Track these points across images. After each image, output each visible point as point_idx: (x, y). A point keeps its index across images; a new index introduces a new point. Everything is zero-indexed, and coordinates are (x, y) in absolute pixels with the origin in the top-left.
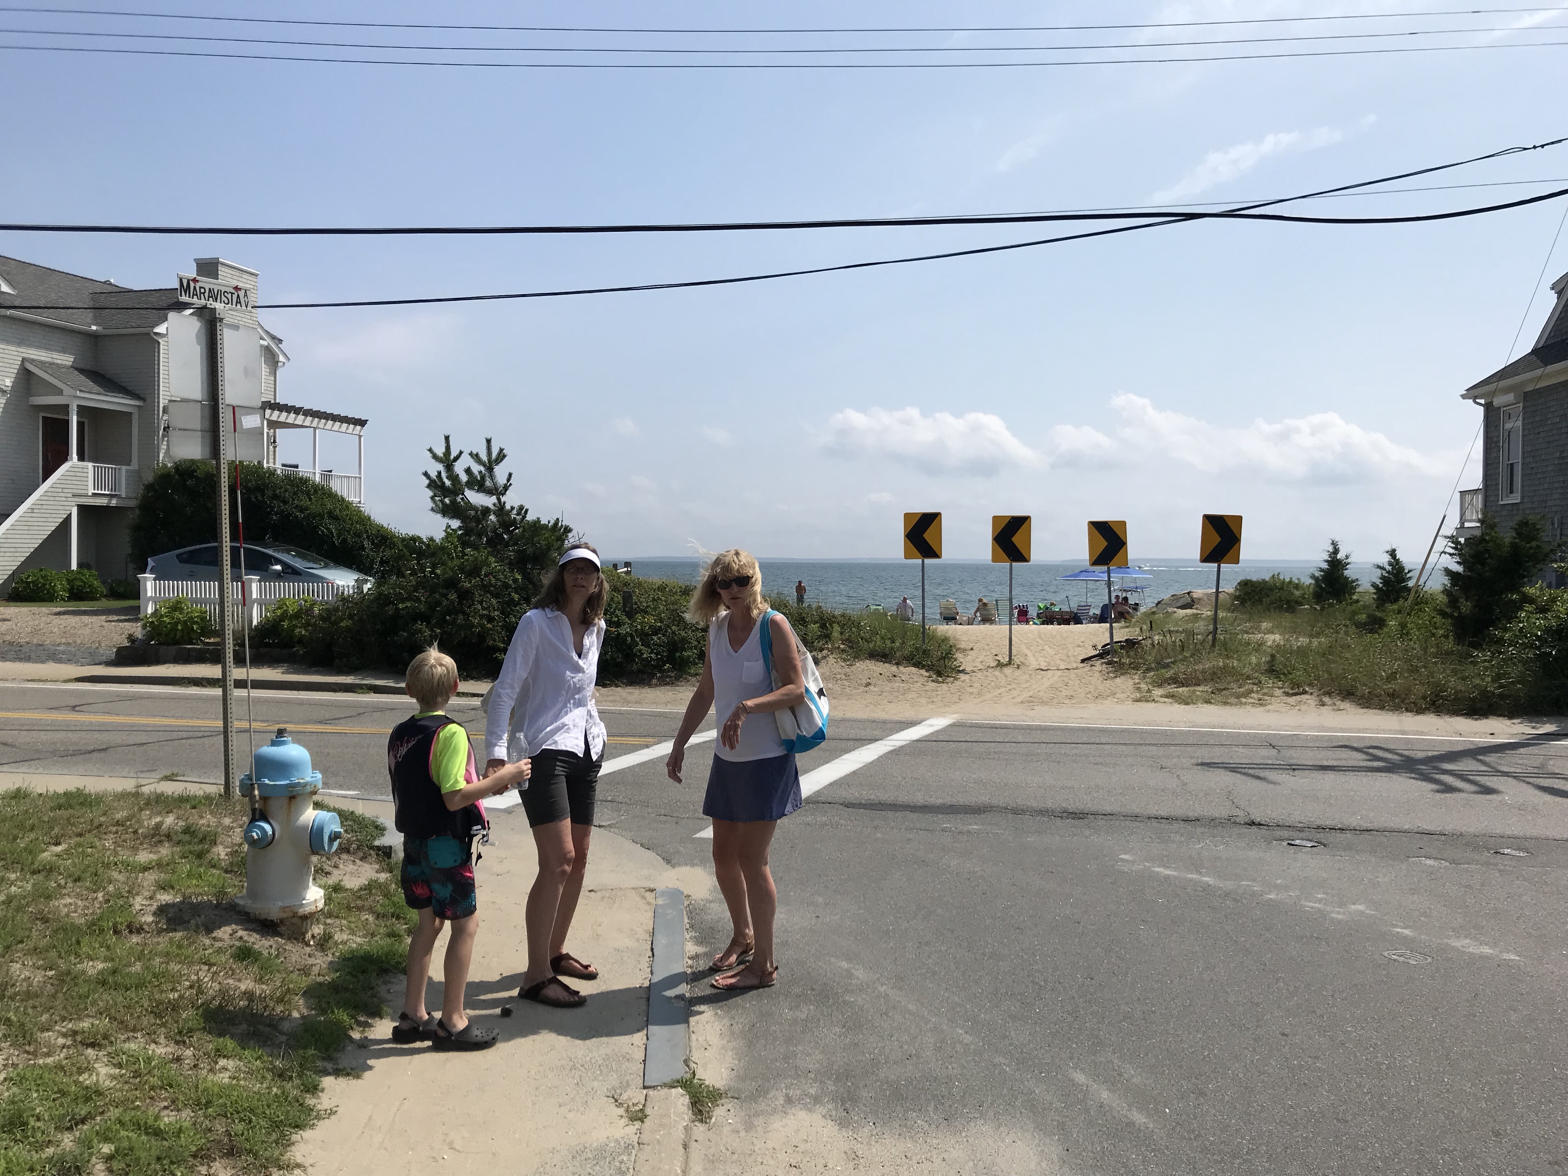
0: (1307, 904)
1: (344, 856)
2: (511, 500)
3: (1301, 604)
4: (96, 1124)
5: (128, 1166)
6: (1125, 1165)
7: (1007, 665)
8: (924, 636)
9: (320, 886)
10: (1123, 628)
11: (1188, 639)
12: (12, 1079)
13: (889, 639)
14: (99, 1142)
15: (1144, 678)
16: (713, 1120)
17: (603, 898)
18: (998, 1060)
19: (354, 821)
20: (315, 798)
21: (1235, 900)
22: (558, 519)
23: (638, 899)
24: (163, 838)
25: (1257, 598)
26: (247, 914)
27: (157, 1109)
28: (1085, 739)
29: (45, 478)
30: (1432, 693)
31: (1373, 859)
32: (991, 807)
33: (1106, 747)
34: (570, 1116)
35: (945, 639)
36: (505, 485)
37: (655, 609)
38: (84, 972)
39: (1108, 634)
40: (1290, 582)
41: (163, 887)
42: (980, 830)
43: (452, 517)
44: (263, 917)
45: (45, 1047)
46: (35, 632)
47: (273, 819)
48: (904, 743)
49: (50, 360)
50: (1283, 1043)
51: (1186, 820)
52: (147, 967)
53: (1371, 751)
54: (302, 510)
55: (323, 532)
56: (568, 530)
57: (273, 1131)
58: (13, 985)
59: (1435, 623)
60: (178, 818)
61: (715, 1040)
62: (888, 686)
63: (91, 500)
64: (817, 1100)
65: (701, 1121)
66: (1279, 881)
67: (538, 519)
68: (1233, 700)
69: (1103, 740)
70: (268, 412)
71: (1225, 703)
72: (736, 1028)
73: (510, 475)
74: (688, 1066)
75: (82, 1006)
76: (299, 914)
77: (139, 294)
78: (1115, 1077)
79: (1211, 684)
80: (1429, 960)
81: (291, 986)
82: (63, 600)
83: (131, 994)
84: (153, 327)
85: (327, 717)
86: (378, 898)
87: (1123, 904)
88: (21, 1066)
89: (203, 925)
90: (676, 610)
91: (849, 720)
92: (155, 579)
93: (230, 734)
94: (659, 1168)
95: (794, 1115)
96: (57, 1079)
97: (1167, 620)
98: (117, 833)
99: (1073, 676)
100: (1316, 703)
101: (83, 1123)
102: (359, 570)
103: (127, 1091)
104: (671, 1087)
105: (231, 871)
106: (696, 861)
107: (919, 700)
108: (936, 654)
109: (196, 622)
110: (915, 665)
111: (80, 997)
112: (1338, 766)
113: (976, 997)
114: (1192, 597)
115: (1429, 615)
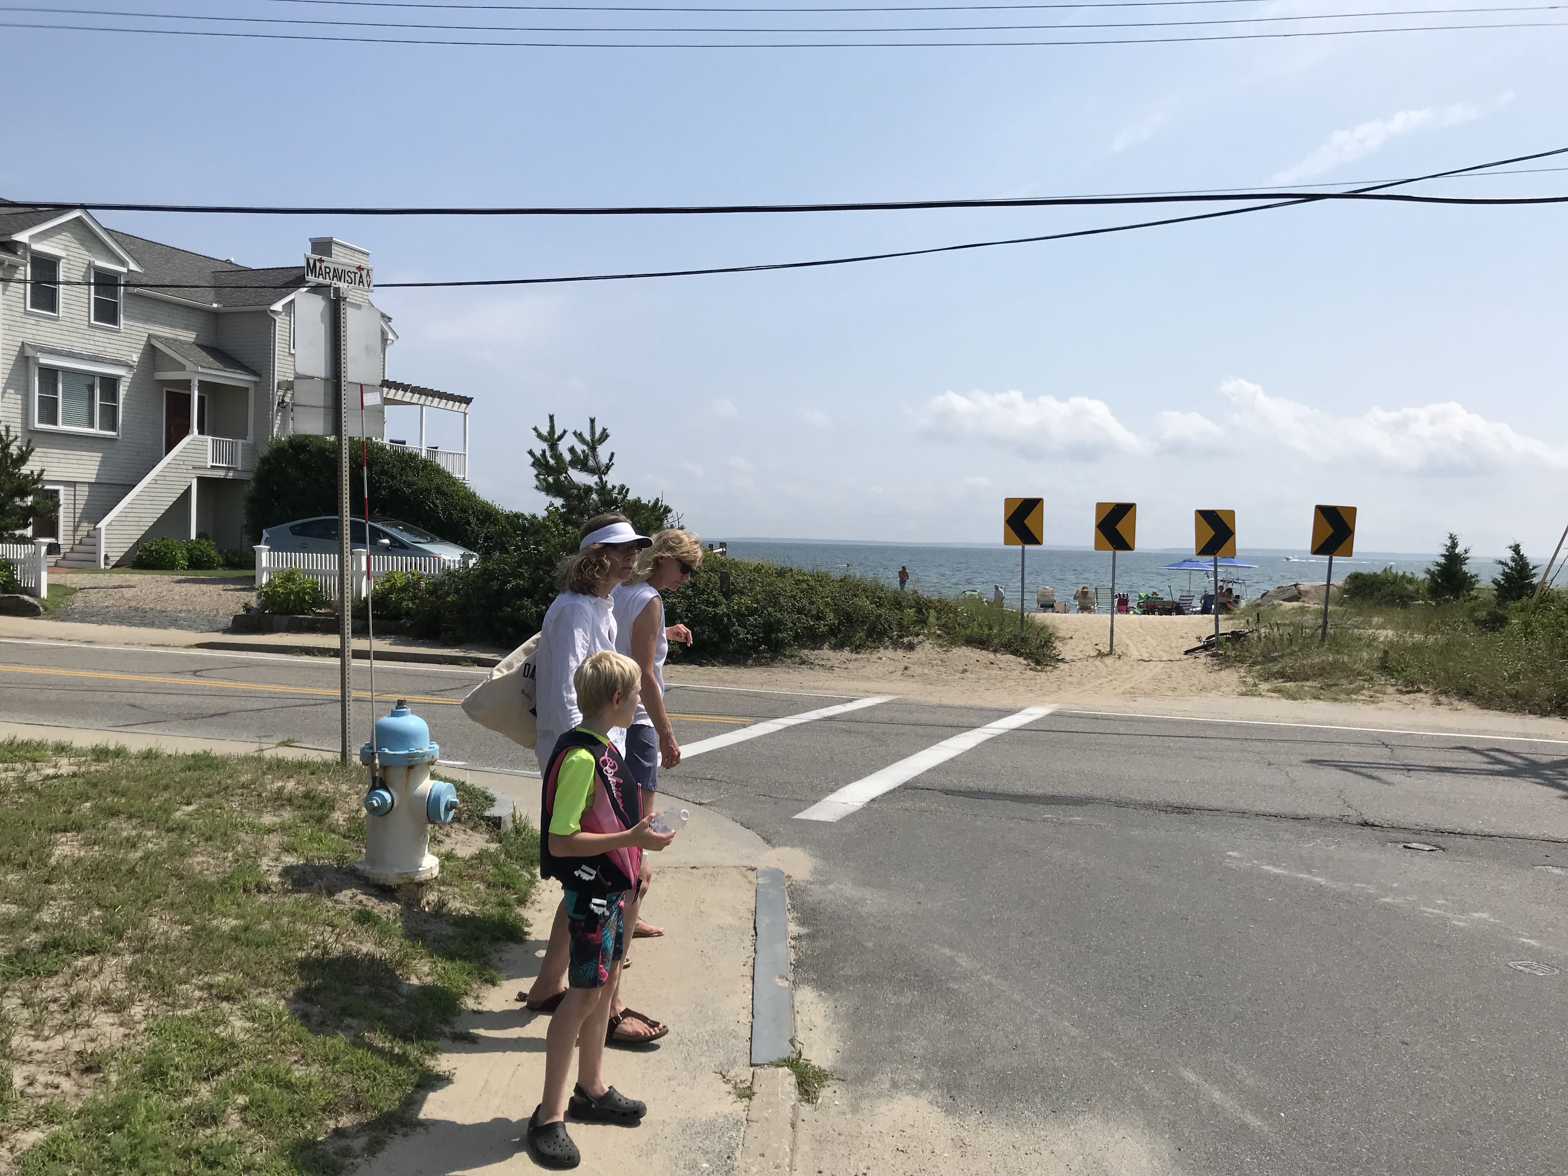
0: (1426, 909)
1: (456, 825)
2: (612, 479)
3: (1415, 599)
4: (231, 1076)
5: (262, 1117)
6: (1240, 1167)
7: (1107, 655)
8: (1022, 624)
9: (433, 854)
10: (1228, 619)
11: (1297, 632)
12: (152, 1030)
13: (987, 625)
14: (234, 1093)
15: (1250, 671)
16: (820, 1101)
17: (705, 875)
18: (1107, 1054)
19: (465, 791)
20: (432, 768)
21: (1349, 902)
22: (658, 499)
23: (739, 877)
24: (285, 802)
25: (1367, 591)
26: (366, 879)
27: (288, 1064)
28: (1189, 733)
29: (169, 449)
30: (1558, 695)
31: (1496, 865)
32: (1093, 799)
33: (1211, 741)
34: (679, 1089)
35: (1044, 628)
36: (608, 464)
37: (751, 590)
38: (217, 928)
39: (1212, 625)
40: (1404, 576)
41: (288, 849)
42: (1082, 821)
43: (555, 496)
44: (381, 882)
45: (183, 999)
46: (158, 599)
47: (392, 787)
48: (1003, 731)
49: (174, 336)
50: (1404, 1051)
51: (1296, 818)
52: (276, 926)
53: (1492, 753)
54: (409, 485)
55: (429, 506)
56: (667, 510)
57: (396, 1089)
58: (152, 938)
59: (1563, 623)
60: (298, 783)
61: (819, 1021)
62: (985, 674)
63: (209, 473)
64: (923, 1086)
65: (808, 1101)
66: (1396, 885)
67: (639, 498)
68: (1343, 696)
69: (1208, 734)
70: (385, 390)
71: (1335, 700)
72: (840, 1010)
73: (612, 454)
74: (794, 1046)
75: (217, 961)
76: (416, 881)
77: (256, 272)
78: (1227, 1078)
79: (1320, 679)
80: (1557, 971)
81: (409, 950)
82: (183, 568)
83: (262, 951)
84: (270, 305)
85: (434, 688)
86: (488, 868)
87: (1231, 902)
88: (160, 1017)
89: (326, 888)
90: (772, 592)
91: (945, 706)
92: (269, 551)
93: (347, 703)
94: (768, 1146)
95: (900, 1099)
96: (195, 1031)
97: (1273, 612)
98: (242, 795)
99: (1176, 668)
100: (1431, 701)
101: (219, 1074)
102: (465, 545)
103: (260, 1045)
104: (778, 1066)
105: (349, 837)
106: (796, 842)
107: (1017, 688)
108: (1035, 642)
109: (308, 593)
110: (1013, 653)
111: (215, 952)
112: (1456, 768)
113: (1082, 990)
114: (1298, 590)
115: (1555, 613)
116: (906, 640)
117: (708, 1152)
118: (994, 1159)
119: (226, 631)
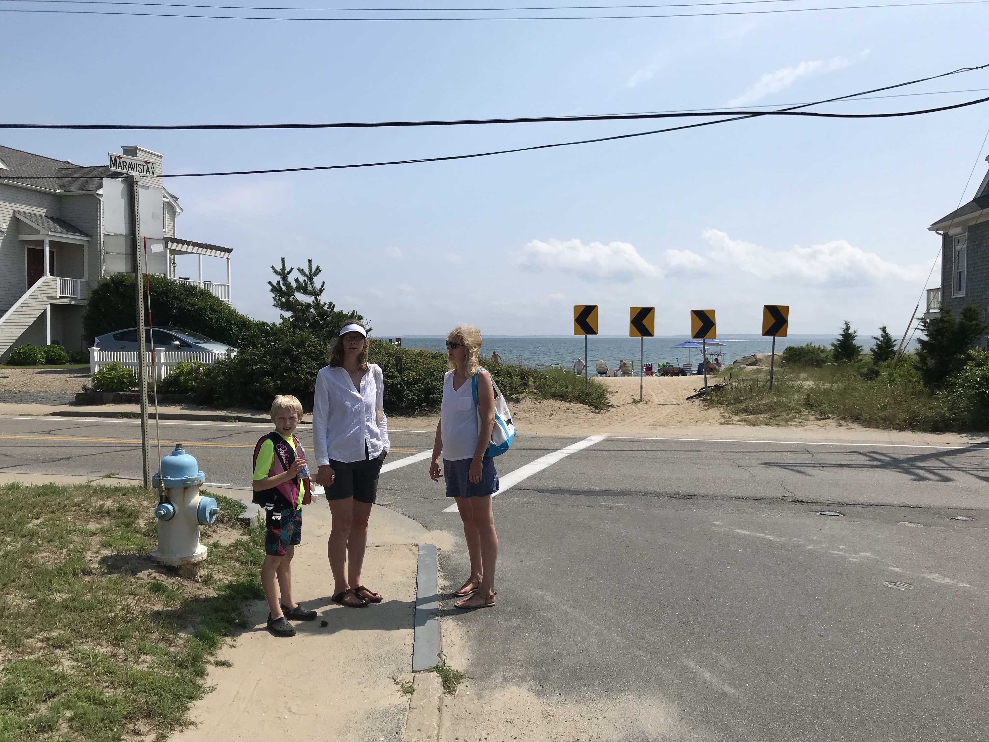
0: (833, 552)
1: (220, 525)
2: (324, 299)
3: (825, 362)
4: (62, 698)
5: (83, 725)
6: (721, 720)
7: (639, 402)
8: (586, 384)
9: (205, 545)
10: (713, 378)
11: (755, 385)
12: (7, 670)
13: (565, 386)
14: (64, 709)
15: (727, 409)
16: (457, 692)
17: (385, 550)
18: (639, 653)
19: (226, 503)
20: (201, 488)
21: (787, 550)
22: (354, 311)
23: (407, 551)
24: (104, 514)
25: (797, 358)
26: (158, 563)
27: (101, 688)
28: (690, 449)
29: (30, 286)
30: (910, 418)
31: (875, 523)
32: (631, 492)
33: (703, 453)
34: (365, 690)
35: (600, 386)
36: (321, 289)
37: (416, 368)
38: (54, 600)
39: (703, 382)
40: (819, 348)
41: (105, 545)
42: (624, 506)
43: (286, 310)
44: (168, 564)
45: (29, 648)
46: (25, 384)
47: (173, 502)
48: (575, 451)
49: (31, 212)
50: (821, 641)
51: (755, 499)
52: (95, 597)
53: (871, 454)
54: (193, 306)
55: (205, 319)
57: (176, 701)
58: (9, 609)
59: (912, 374)
60: (114, 502)
61: (457, 641)
62: (564, 416)
63: (58, 301)
64: (523, 679)
65: (449, 693)
66: (815, 538)
67: (342, 311)
68: (783, 423)
69: (701, 449)
71: (779, 425)
72: (471, 633)
73: (324, 283)
74: (440, 658)
75: (53, 622)
76: (192, 562)
77: (87, 169)
78: (713, 664)
79: (769, 413)
80: (912, 587)
82: (42, 364)
83: (84, 614)
84: (95, 190)
85: (209, 437)
86: (242, 552)
87: (716, 553)
88: (13, 661)
89: (131, 570)
90: (429, 368)
91: (540, 437)
92: (99, 351)
93: (146, 448)
94: (423, 724)
95: (509, 689)
96: (37, 669)
97: (741, 372)
98: (75, 511)
99: (681, 409)
100: (836, 424)
101: (54, 697)
102: (229, 344)
103: (82, 676)
104: (430, 671)
105: (148, 535)
106: (444, 527)
107: (583, 424)
108: (594, 395)
109: (126, 378)
110: (581, 402)
111: (51, 616)
112: (851, 465)
113: (623, 613)
114: (756, 358)
115: (907, 369)
116: (514, 396)
117: (383, 730)
118: (568, 724)
119: (71, 404)
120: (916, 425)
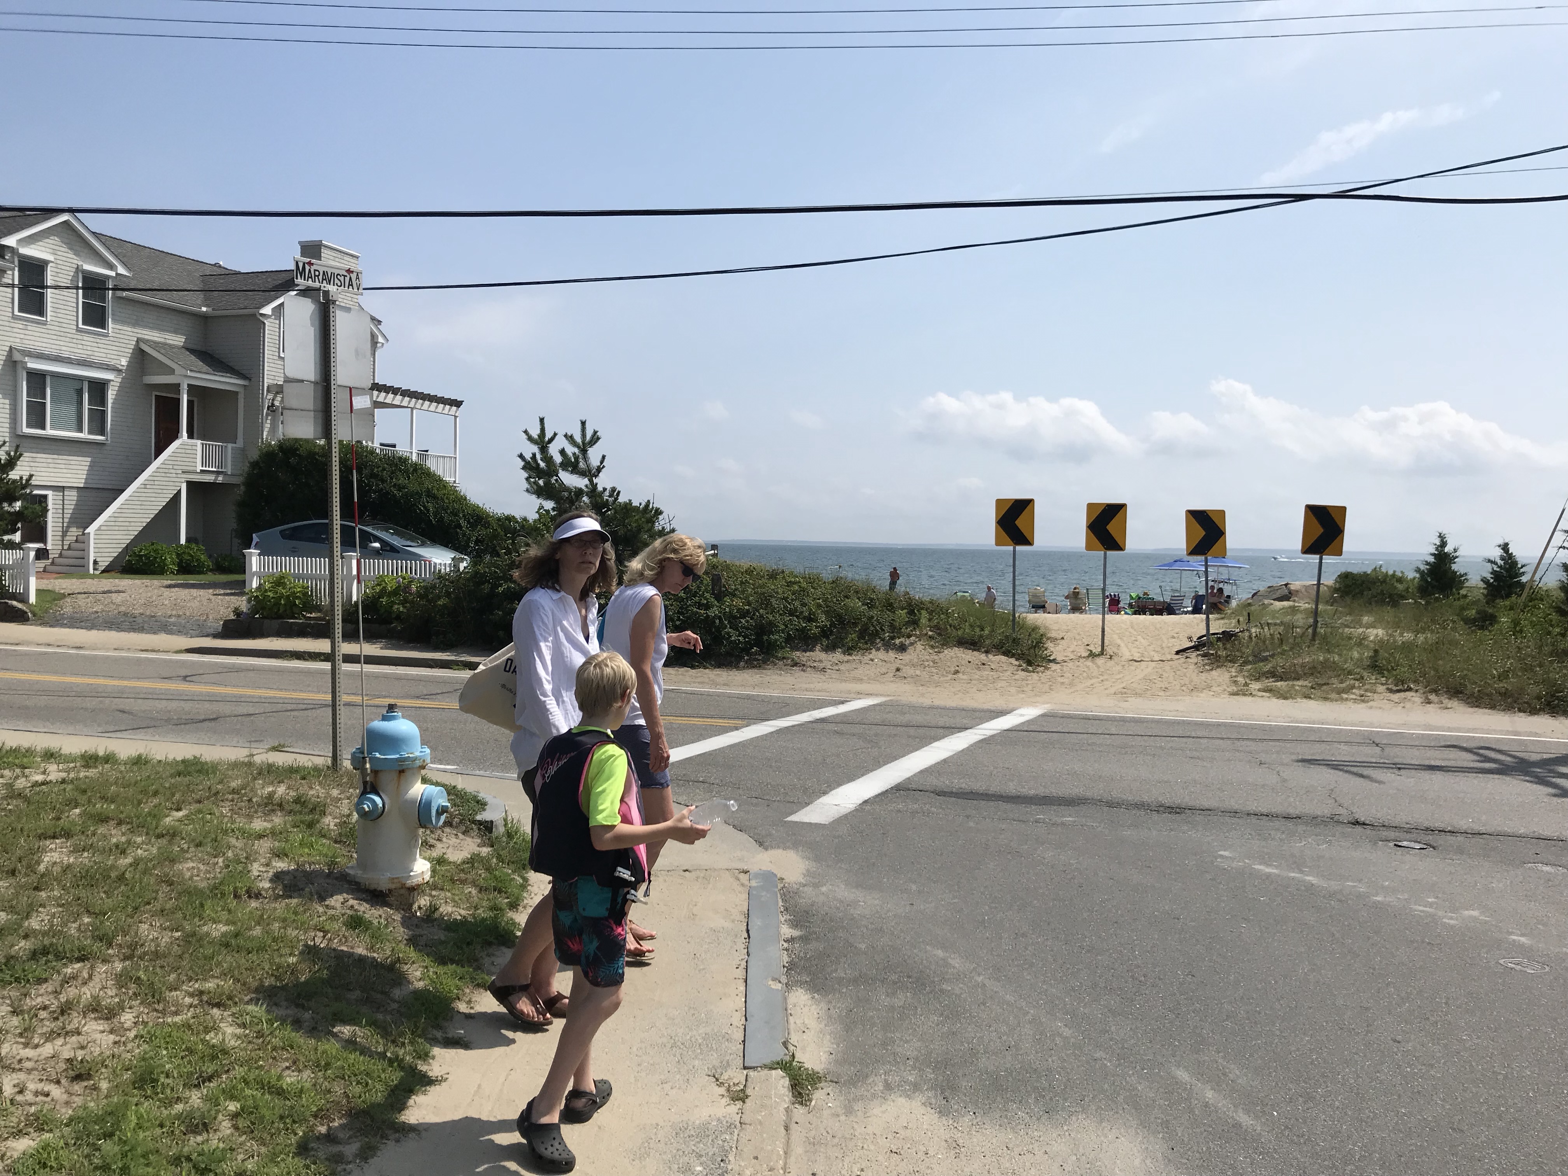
0: (1417, 907)
1: (447, 830)
2: (603, 482)
3: (1403, 597)
4: (222, 1082)
5: (253, 1123)
6: (1232, 1167)
7: (1099, 655)
8: (1014, 625)
9: (425, 858)
10: (1219, 619)
11: (1287, 632)
12: (142, 1037)
13: (979, 626)
14: (225, 1100)
15: (1241, 671)
16: (813, 1103)
17: (697, 878)
18: (1100, 1054)
19: (456, 795)
20: (423, 772)
21: (1340, 901)
22: (649, 501)
23: (732, 880)
24: (276, 807)
25: (1358, 591)
26: (357, 884)
27: (279, 1070)
28: (1180, 733)
29: (157, 455)
30: (1547, 693)
31: (1487, 864)
32: (1085, 799)
33: (1202, 741)
34: (672, 1093)
35: (1035, 629)
36: (599, 467)
37: (743, 592)
38: (208, 934)
39: (1203, 625)
40: (1394, 575)
41: (279, 854)
42: (1075, 822)
43: (546, 499)
44: (372, 887)
45: (173, 1005)
46: (148, 604)
47: (383, 792)
48: (995, 732)
49: (162, 340)
50: (1396, 1050)
51: (1287, 818)
52: (267, 932)
53: (1481, 751)
54: (400, 488)
55: (420, 509)
56: (658, 512)
58: (142, 945)
59: (1551, 621)
60: (289, 788)
61: (812, 1024)
62: (977, 675)
63: (199, 477)
64: (916, 1087)
65: (801, 1104)
66: (1387, 883)
67: (630, 501)
68: (1334, 696)
69: (1200, 734)
70: (375, 393)
71: (1326, 699)
72: (834, 1013)
73: (604, 457)
74: (787, 1048)
75: (207, 968)
76: (407, 886)
77: (246, 276)
78: (1220, 1077)
79: (1311, 678)
80: (1547, 969)
81: (401, 955)
82: (172, 573)
83: (253, 957)
84: (260, 308)
85: (425, 692)
86: (480, 872)
87: (1224, 901)
88: (151, 1024)
89: (317, 893)
90: (764, 593)
91: (937, 708)
92: (259, 555)
93: (338, 708)
94: (762, 1148)
95: (894, 1101)
96: (185, 1037)
97: (1264, 612)
98: (232, 800)
99: (1167, 668)
100: (1421, 700)
101: (210, 1081)
102: (456, 549)
103: (251, 1051)
104: (771, 1068)
105: (340, 842)
106: (788, 844)
107: (1009, 689)
108: (1027, 643)
109: (297, 598)
110: (1004, 654)
111: (205, 958)
112: (1447, 767)
113: (1074, 990)
114: (1289, 589)
115: (1544, 612)
116: (897, 641)
117: (701, 1156)
118: (988, 1160)
119: (216, 636)
120: (1558, 706)
